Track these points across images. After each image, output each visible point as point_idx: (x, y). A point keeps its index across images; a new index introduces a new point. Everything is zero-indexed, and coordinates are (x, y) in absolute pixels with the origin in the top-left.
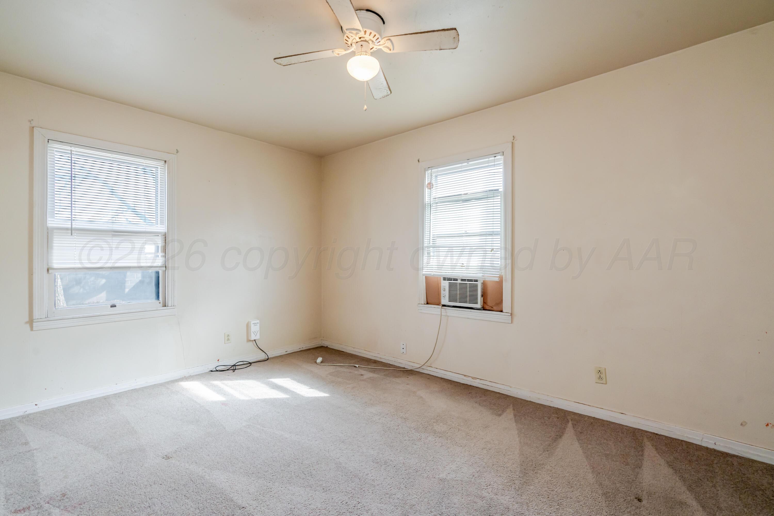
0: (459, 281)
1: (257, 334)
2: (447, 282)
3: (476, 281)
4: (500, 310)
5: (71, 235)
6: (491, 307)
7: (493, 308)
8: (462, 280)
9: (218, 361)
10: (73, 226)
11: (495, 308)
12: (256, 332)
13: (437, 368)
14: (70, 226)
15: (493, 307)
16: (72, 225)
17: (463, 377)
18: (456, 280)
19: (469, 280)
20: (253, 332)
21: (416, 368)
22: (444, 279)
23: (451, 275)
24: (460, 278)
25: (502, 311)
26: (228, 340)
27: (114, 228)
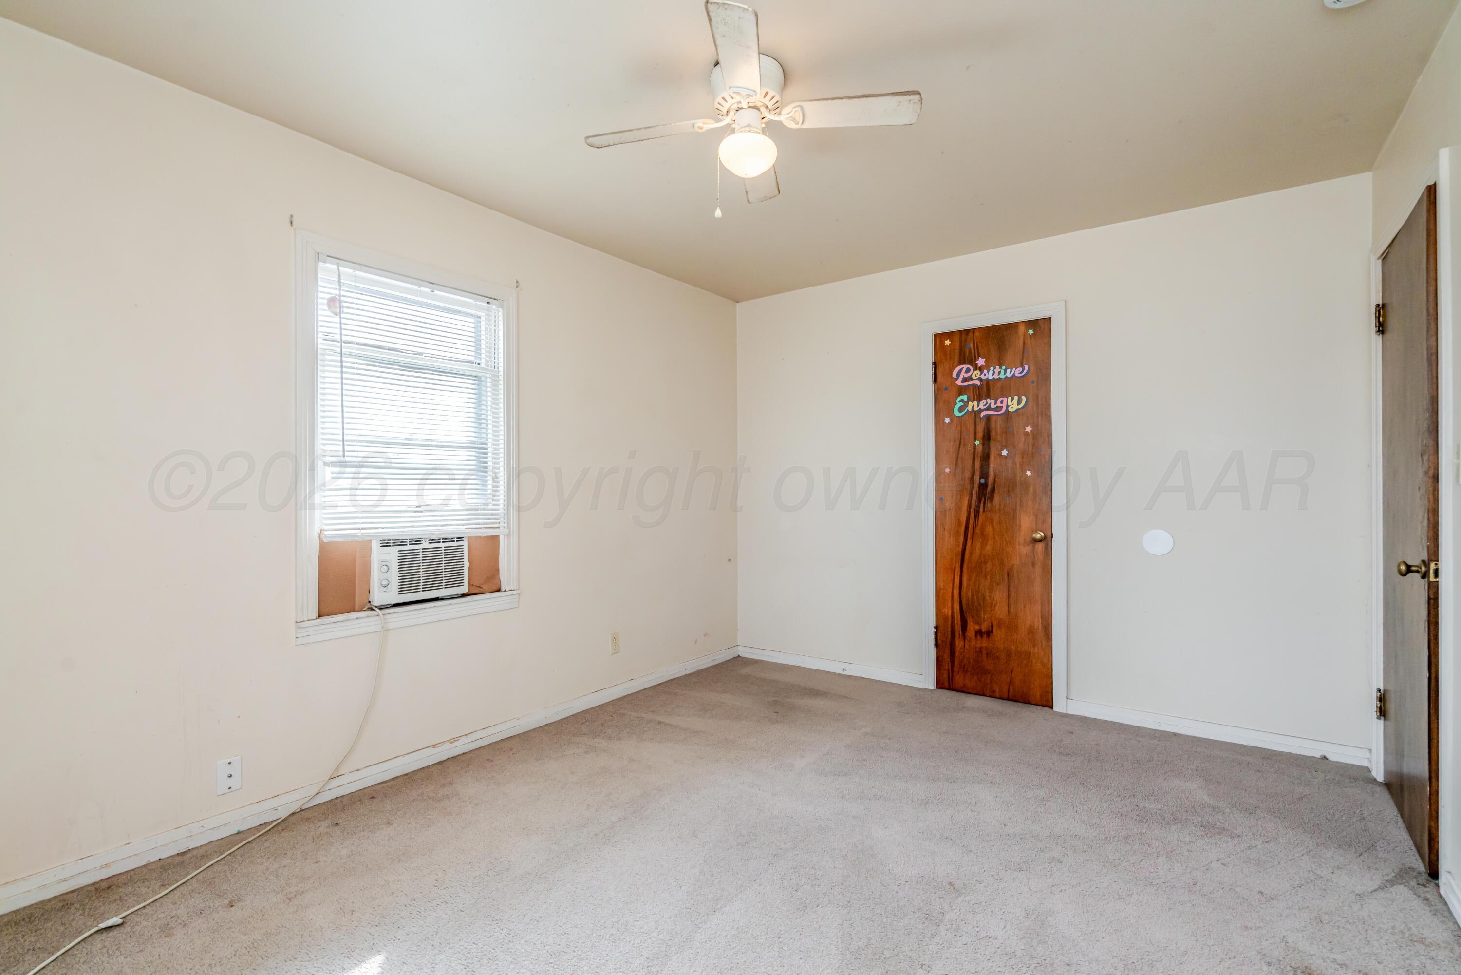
0: (425, 545)
2: (393, 552)
3: (460, 539)
4: (495, 588)
6: (479, 587)
7: (481, 588)
8: (432, 541)
11: (485, 587)
13: (357, 770)
15: (482, 586)
17: (431, 751)
18: (418, 542)
19: (445, 540)
21: (307, 799)
22: (385, 544)
23: (411, 531)
24: (426, 537)
25: (499, 590)
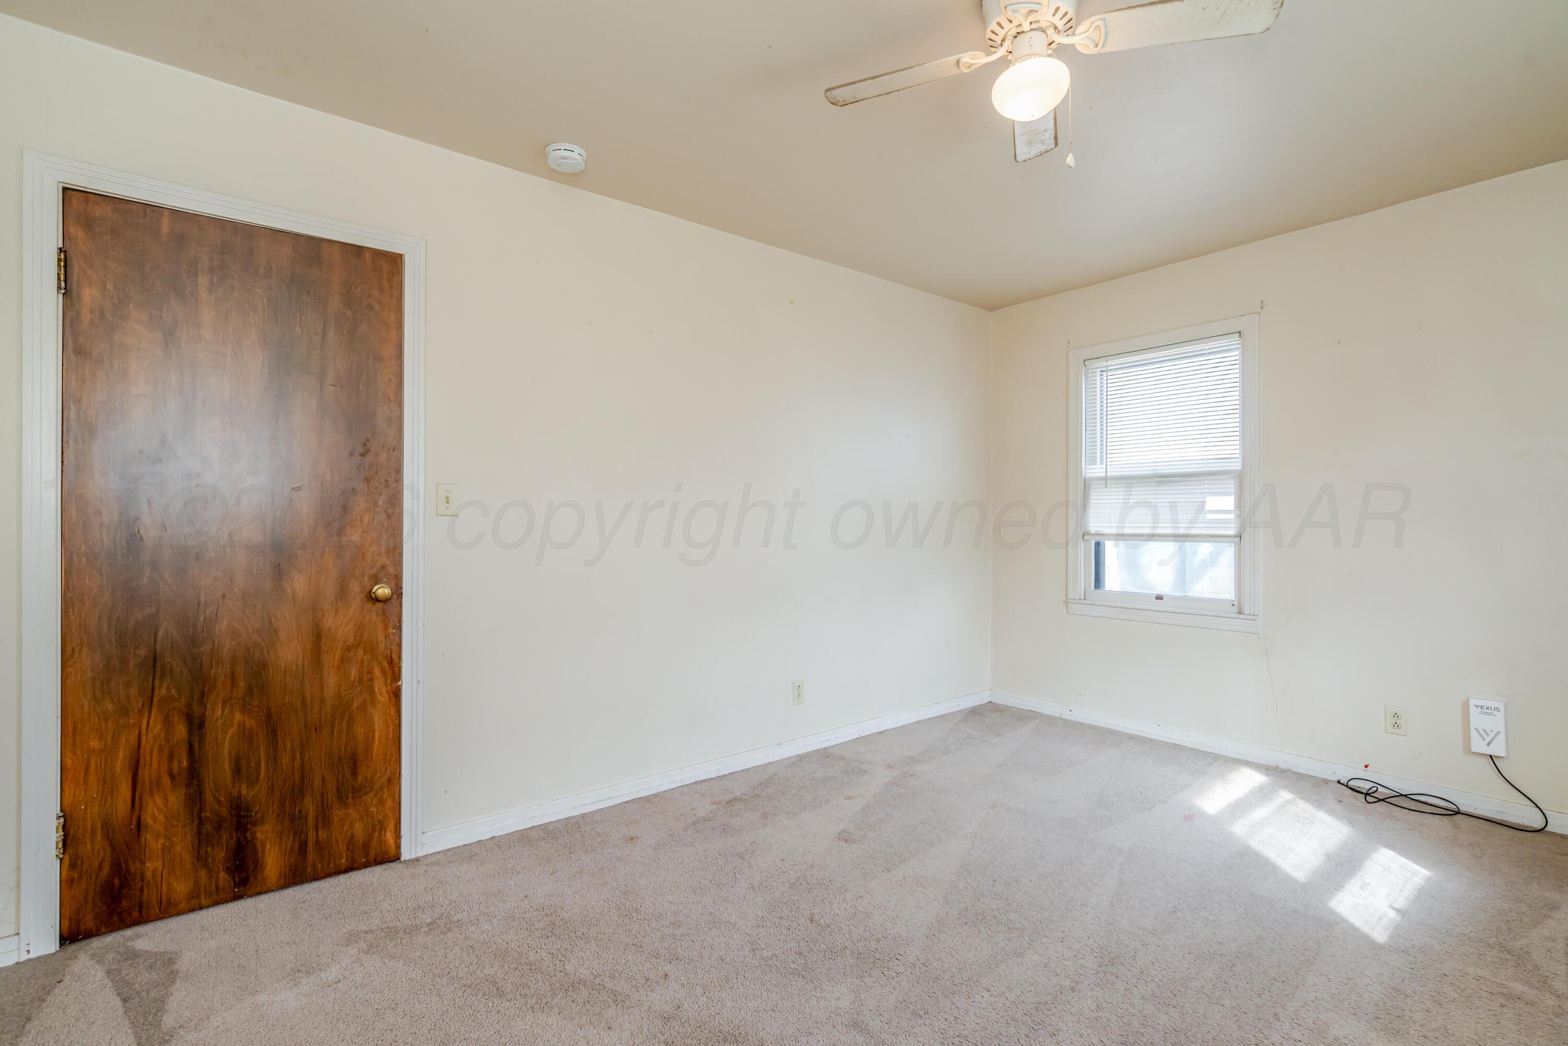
1: (1493, 739)
5: (1105, 486)
9: (1366, 767)
10: (1108, 474)
12: (1492, 735)
14: (1105, 474)
16: (1106, 472)
20: (1476, 729)
26: (1396, 725)
27: (1158, 472)
